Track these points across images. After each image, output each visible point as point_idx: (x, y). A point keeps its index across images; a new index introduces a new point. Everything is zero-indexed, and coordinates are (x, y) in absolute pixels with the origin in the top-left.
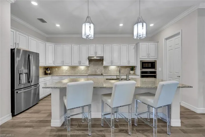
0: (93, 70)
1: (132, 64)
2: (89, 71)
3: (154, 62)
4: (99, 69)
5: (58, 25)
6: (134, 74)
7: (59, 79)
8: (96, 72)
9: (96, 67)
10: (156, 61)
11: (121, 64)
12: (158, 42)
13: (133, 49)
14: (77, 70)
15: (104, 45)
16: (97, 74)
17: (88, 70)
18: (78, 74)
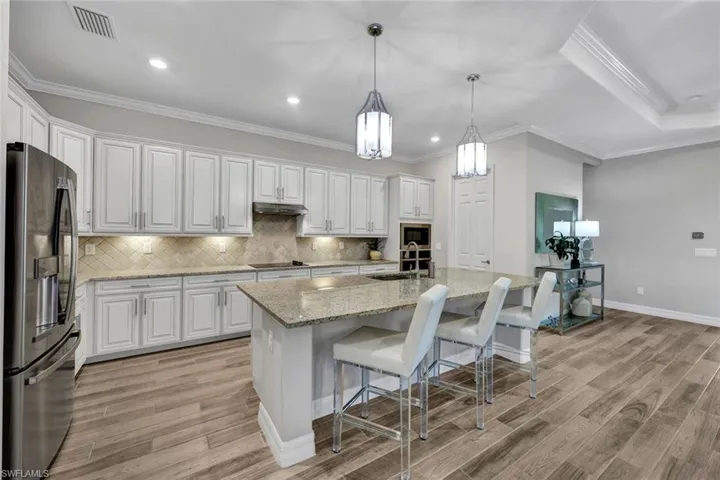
0: (263, 249)
1: (377, 233)
2: (247, 255)
3: (427, 229)
4: (282, 247)
5: (158, 64)
6: (382, 260)
7: (131, 290)
8: (271, 256)
9: (273, 240)
10: (430, 225)
11: (352, 232)
12: (434, 181)
13: (381, 190)
14: (197, 251)
15: (307, 169)
16: (275, 262)
17: (244, 250)
18: (201, 266)
